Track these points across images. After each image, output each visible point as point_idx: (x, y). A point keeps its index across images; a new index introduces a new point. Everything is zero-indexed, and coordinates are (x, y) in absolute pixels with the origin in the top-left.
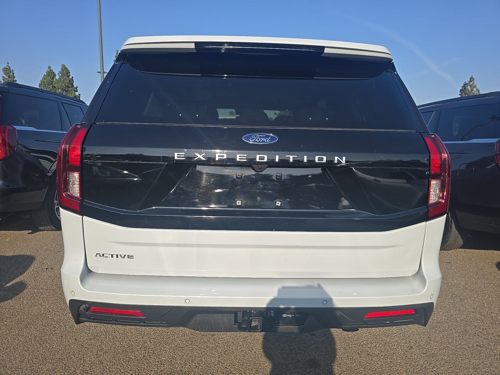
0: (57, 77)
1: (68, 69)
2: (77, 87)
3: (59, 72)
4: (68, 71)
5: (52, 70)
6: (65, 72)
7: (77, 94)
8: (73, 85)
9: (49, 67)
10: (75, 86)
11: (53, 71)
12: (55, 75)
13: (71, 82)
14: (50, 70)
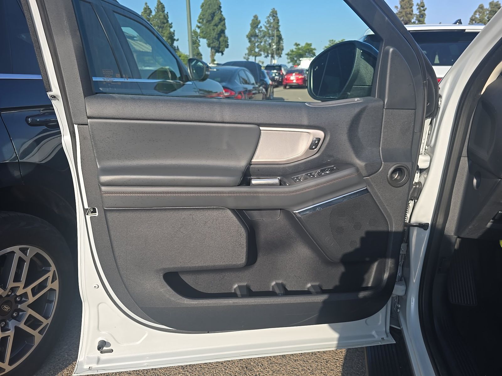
0: (154, 13)
1: (163, 4)
2: (172, 23)
3: (155, 7)
4: (163, 6)
5: (148, 6)
6: (161, 7)
7: (172, 30)
8: (168, 21)
9: (146, 4)
10: (170, 22)
11: (150, 8)
12: (151, 12)
13: (166, 17)
14: (147, 6)
